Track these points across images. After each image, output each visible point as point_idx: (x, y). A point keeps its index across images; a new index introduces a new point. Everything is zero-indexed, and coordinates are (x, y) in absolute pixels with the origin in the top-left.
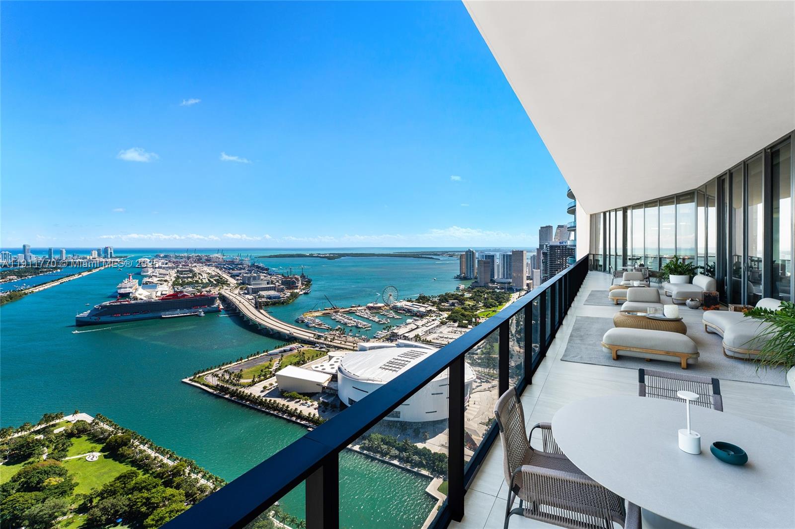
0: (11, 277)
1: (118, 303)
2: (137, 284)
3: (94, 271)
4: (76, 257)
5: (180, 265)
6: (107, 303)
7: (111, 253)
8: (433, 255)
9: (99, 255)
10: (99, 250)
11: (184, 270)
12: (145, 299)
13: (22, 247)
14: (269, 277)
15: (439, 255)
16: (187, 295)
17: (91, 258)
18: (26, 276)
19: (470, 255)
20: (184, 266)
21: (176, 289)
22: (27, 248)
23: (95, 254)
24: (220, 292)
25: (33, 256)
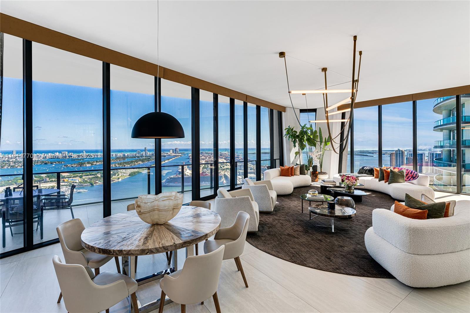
0: (140, 162)
1: (177, 177)
2: (187, 167)
3: (170, 160)
4: (164, 153)
5: (208, 158)
6: (172, 176)
7: (178, 151)
8: (368, 153)
9: (173, 152)
10: (173, 150)
11: (208, 160)
12: (189, 175)
13: (144, 148)
14: (252, 165)
15: (373, 153)
16: (208, 174)
17: (170, 153)
18: (145, 162)
19: (400, 153)
20: (209, 158)
21: (204, 171)
22: (146, 149)
23: (171, 151)
24: (225, 173)
25: (148, 152)
